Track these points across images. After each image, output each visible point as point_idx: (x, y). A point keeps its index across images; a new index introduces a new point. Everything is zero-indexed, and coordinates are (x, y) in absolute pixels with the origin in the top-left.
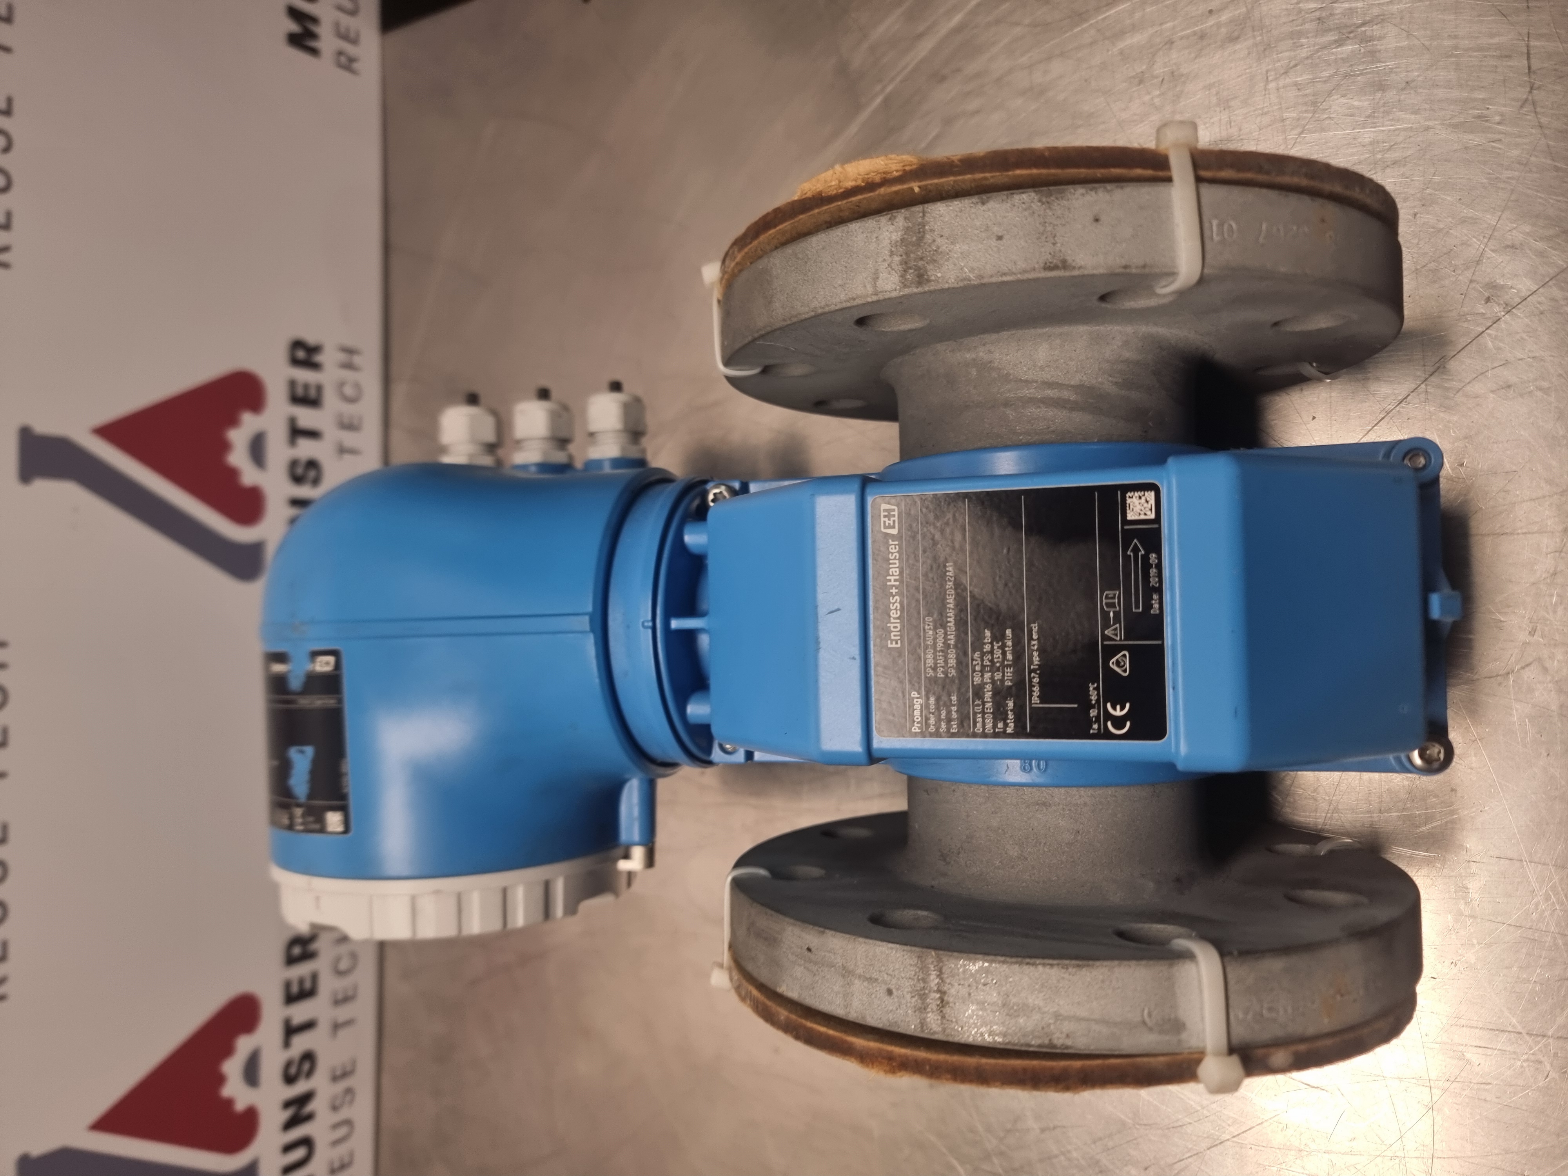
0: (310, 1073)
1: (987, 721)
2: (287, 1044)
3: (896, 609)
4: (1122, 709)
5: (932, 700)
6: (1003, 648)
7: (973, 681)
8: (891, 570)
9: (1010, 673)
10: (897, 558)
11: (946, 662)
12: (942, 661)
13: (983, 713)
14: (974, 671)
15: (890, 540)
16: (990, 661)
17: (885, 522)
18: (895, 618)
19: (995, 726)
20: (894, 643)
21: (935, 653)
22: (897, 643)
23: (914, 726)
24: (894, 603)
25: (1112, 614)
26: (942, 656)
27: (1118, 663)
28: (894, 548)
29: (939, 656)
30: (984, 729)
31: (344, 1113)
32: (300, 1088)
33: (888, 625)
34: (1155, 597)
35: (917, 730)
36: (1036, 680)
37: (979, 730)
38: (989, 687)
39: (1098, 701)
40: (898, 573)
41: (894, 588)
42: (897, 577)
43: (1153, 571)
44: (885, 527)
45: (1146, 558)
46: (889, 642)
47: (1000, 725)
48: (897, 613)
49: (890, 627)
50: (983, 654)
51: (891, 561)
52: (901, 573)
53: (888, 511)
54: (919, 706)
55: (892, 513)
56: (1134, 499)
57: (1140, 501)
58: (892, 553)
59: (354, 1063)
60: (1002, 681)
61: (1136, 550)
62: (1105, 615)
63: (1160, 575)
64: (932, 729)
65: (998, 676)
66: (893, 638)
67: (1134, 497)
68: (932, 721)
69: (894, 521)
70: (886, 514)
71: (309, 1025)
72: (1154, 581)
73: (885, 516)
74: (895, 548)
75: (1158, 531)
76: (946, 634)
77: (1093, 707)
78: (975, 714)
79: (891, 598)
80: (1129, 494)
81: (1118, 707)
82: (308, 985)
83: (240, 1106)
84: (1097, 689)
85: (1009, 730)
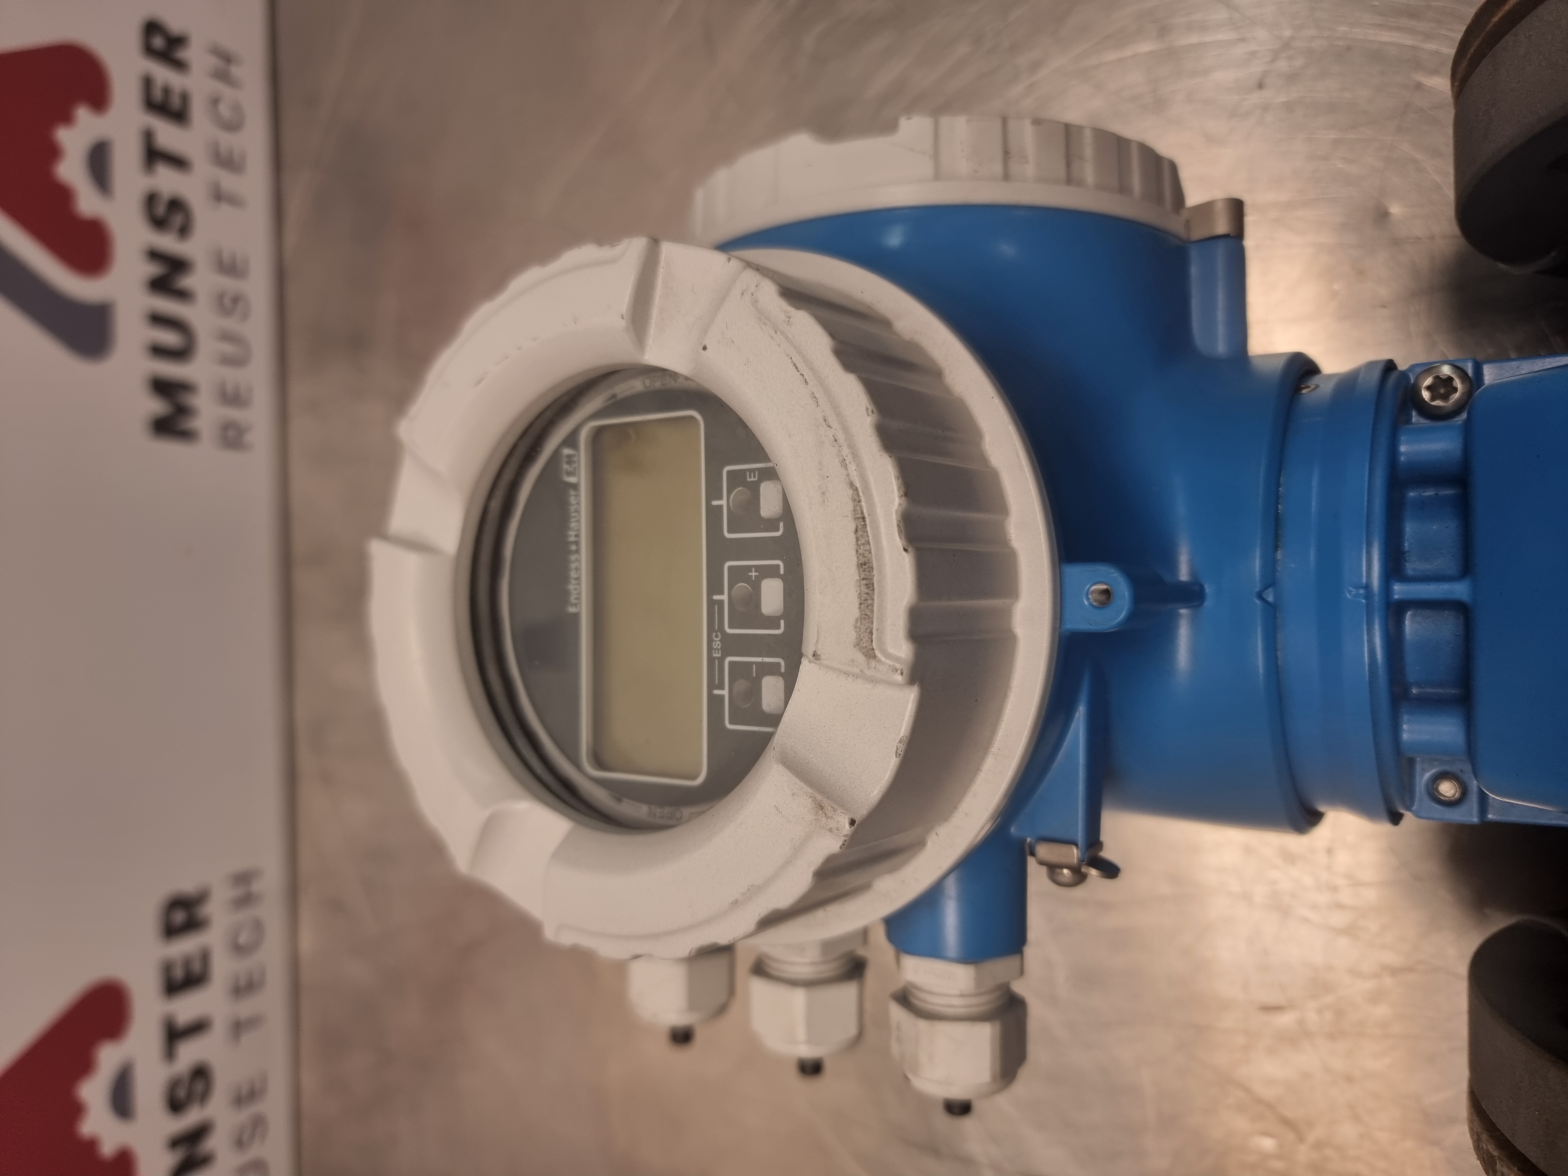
0: (204, 1097)
2: (170, 1053)
31: (255, 1152)
32: (192, 1118)
59: (264, 1080)
71: (198, 1027)
82: (197, 967)
83: (108, 1148)
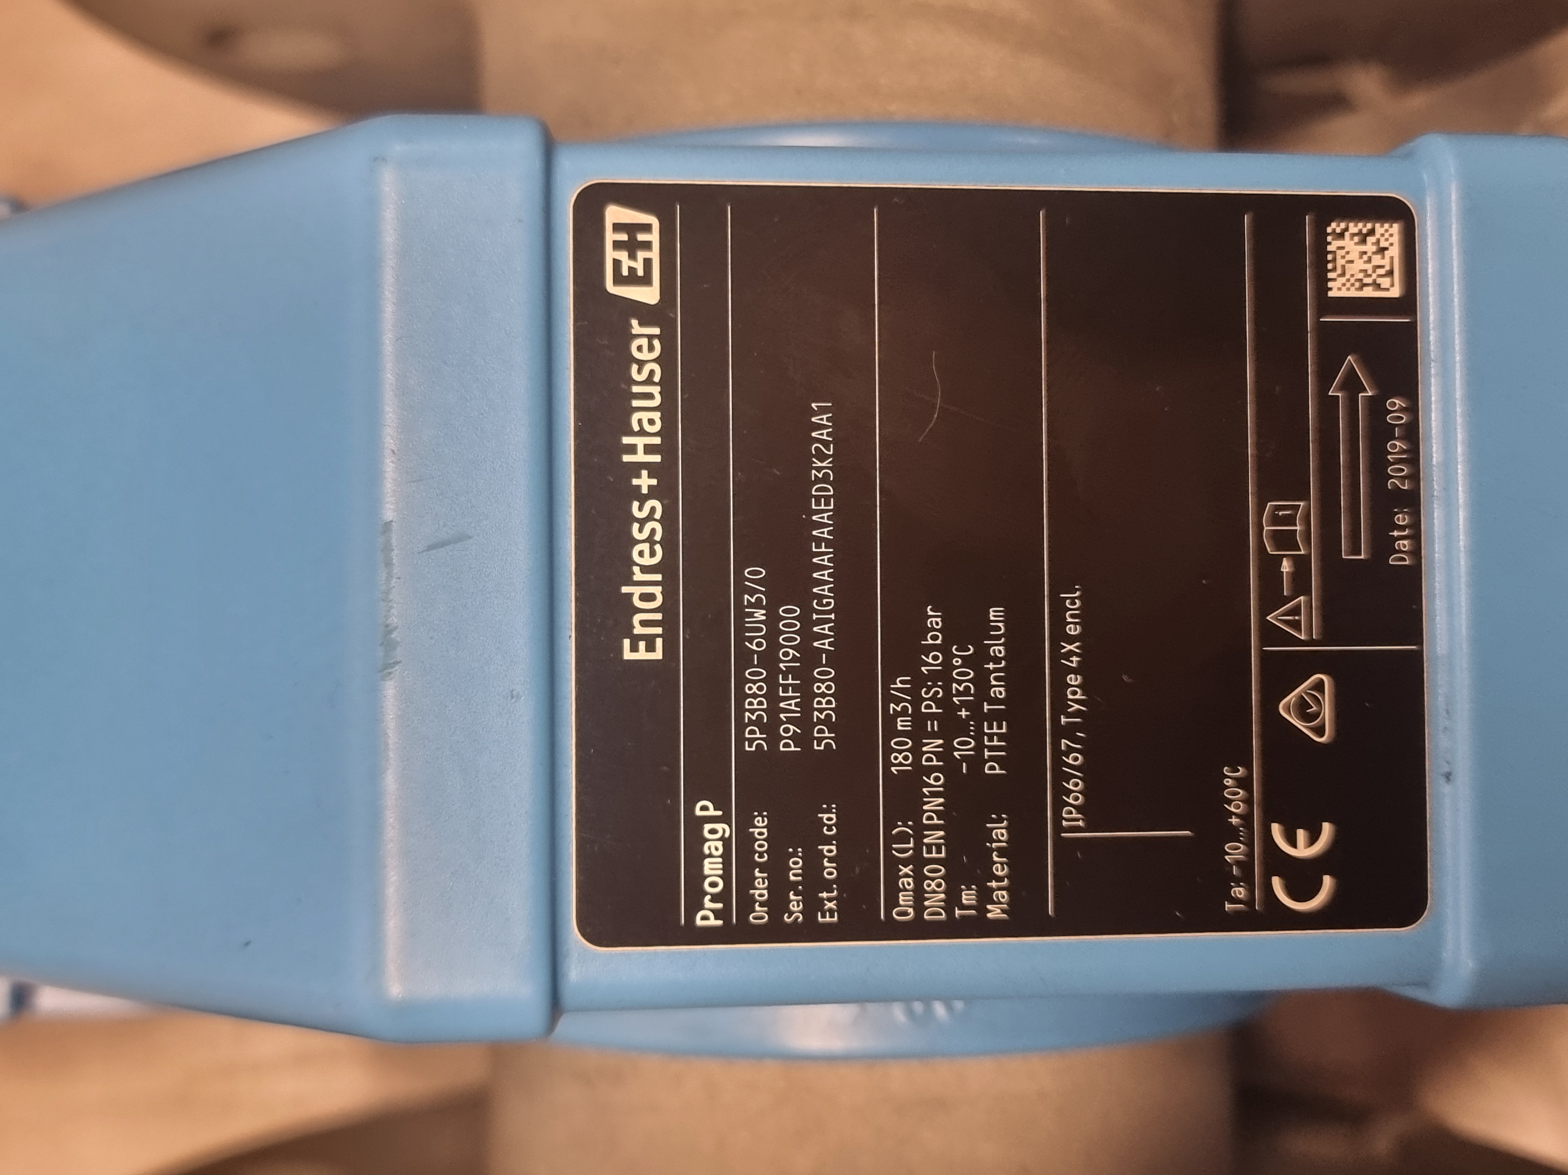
1: (930, 885)
3: (650, 540)
4: (1313, 839)
5: (760, 826)
6: (977, 662)
7: (888, 764)
8: (635, 417)
9: (1001, 737)
10: (657, 378)
11: (806, 705)
12: (792, 705)
13: (918, 862)
14: (891, 731)
15: (634, 322)
16: (939, 703)
17: (617, 263)
18: (645, 569)
19: (952, 900)
20: (642, 645)
21: (772, 682)
22: (650, 648)
23: (702, 907)
24: (642, 522)
25: (1286, 567)
26: (795, 688)
27: (1302, 708)
28: (645, 348)
29: (785, 688)
30: (919, 907)
33: (625, 590)
34: (1402, 519)
35: (713, 922)
36: (1075, 759)
37: (905, 914)
38: (935, 782)
39: (1247, 818)
40: (657, 427)
41: (645, 473)
42: (657, 440)
43: (1397, 446)
44: (619, 279)
45: (1377, 407)
46: (627, 642)
47: (968, 897)
48: (653, 554)
49: (631, 595)
50: (918, 681)
51: (636, 389)
52: (667, 432)
53: (631, 229)
54: (720, 844)
55: (641, 237)
56: (1348, 243)
57: (1363, 248)
58: (641, 363)
60: (977, 761)
61: (1352, 385)
62: (1269, 566)
63: (1413, 458)
64: (760, 915)
65: (963, 747)
66: (638, 630)
67: (1347, 234)
68: (761, 890)
69: (648, 262)
70: (624, 237)
72: (1398, 479)
73: (617, 245)
74: (651, 348)
75: (1410, 332)
76: (806, 620)
77: (1233, 834)
78: (893, 864)
79: (636, 504)
80: (1335, 227)
81: (1301, 835)
84: (1245, 783)
85: (995, 912)
